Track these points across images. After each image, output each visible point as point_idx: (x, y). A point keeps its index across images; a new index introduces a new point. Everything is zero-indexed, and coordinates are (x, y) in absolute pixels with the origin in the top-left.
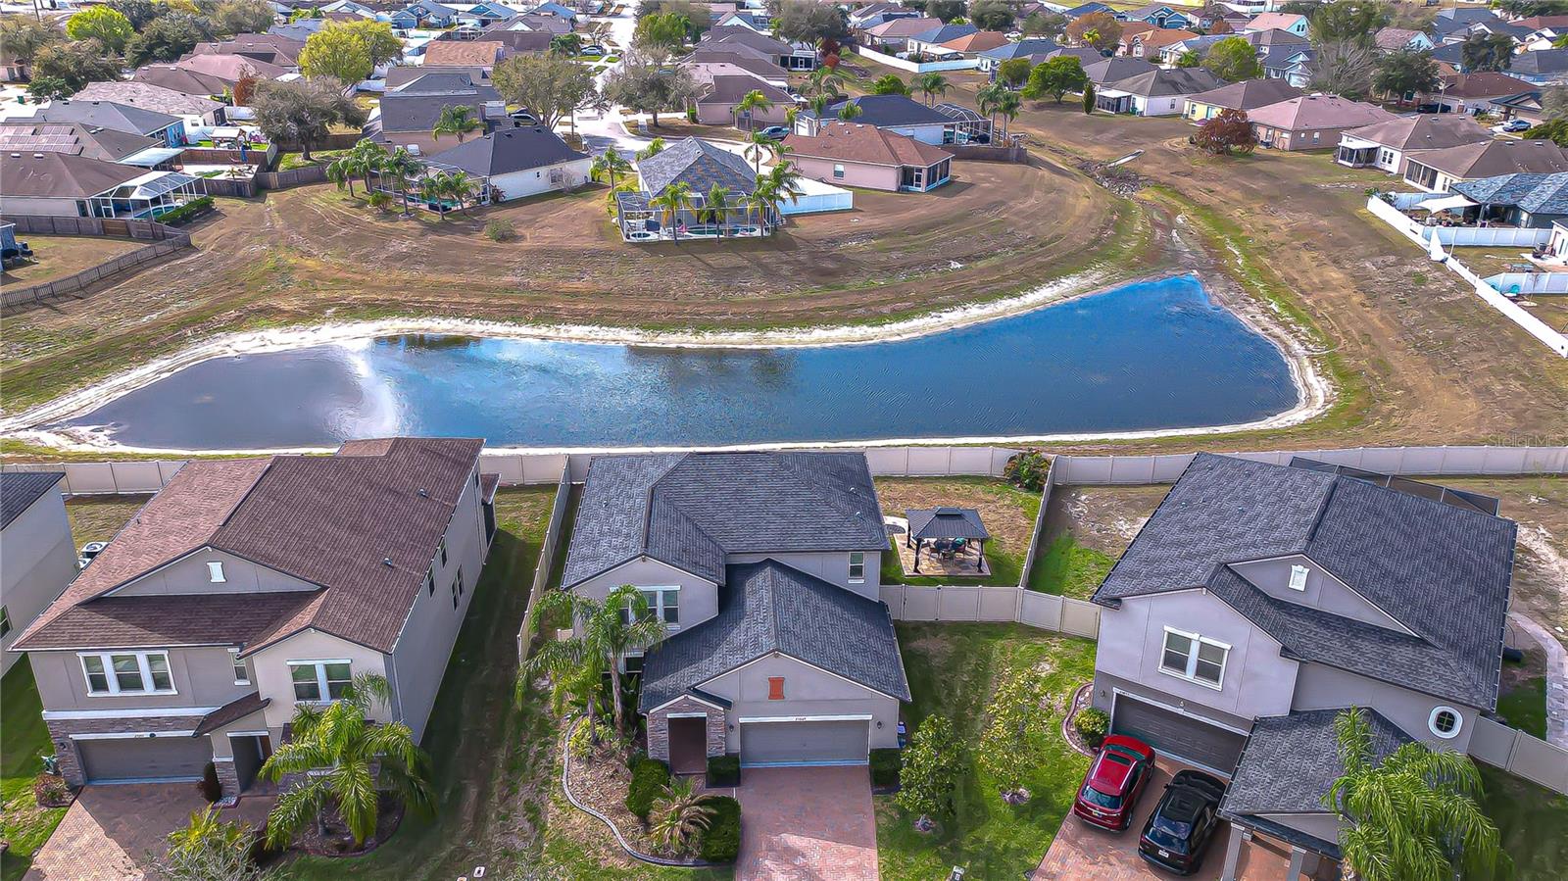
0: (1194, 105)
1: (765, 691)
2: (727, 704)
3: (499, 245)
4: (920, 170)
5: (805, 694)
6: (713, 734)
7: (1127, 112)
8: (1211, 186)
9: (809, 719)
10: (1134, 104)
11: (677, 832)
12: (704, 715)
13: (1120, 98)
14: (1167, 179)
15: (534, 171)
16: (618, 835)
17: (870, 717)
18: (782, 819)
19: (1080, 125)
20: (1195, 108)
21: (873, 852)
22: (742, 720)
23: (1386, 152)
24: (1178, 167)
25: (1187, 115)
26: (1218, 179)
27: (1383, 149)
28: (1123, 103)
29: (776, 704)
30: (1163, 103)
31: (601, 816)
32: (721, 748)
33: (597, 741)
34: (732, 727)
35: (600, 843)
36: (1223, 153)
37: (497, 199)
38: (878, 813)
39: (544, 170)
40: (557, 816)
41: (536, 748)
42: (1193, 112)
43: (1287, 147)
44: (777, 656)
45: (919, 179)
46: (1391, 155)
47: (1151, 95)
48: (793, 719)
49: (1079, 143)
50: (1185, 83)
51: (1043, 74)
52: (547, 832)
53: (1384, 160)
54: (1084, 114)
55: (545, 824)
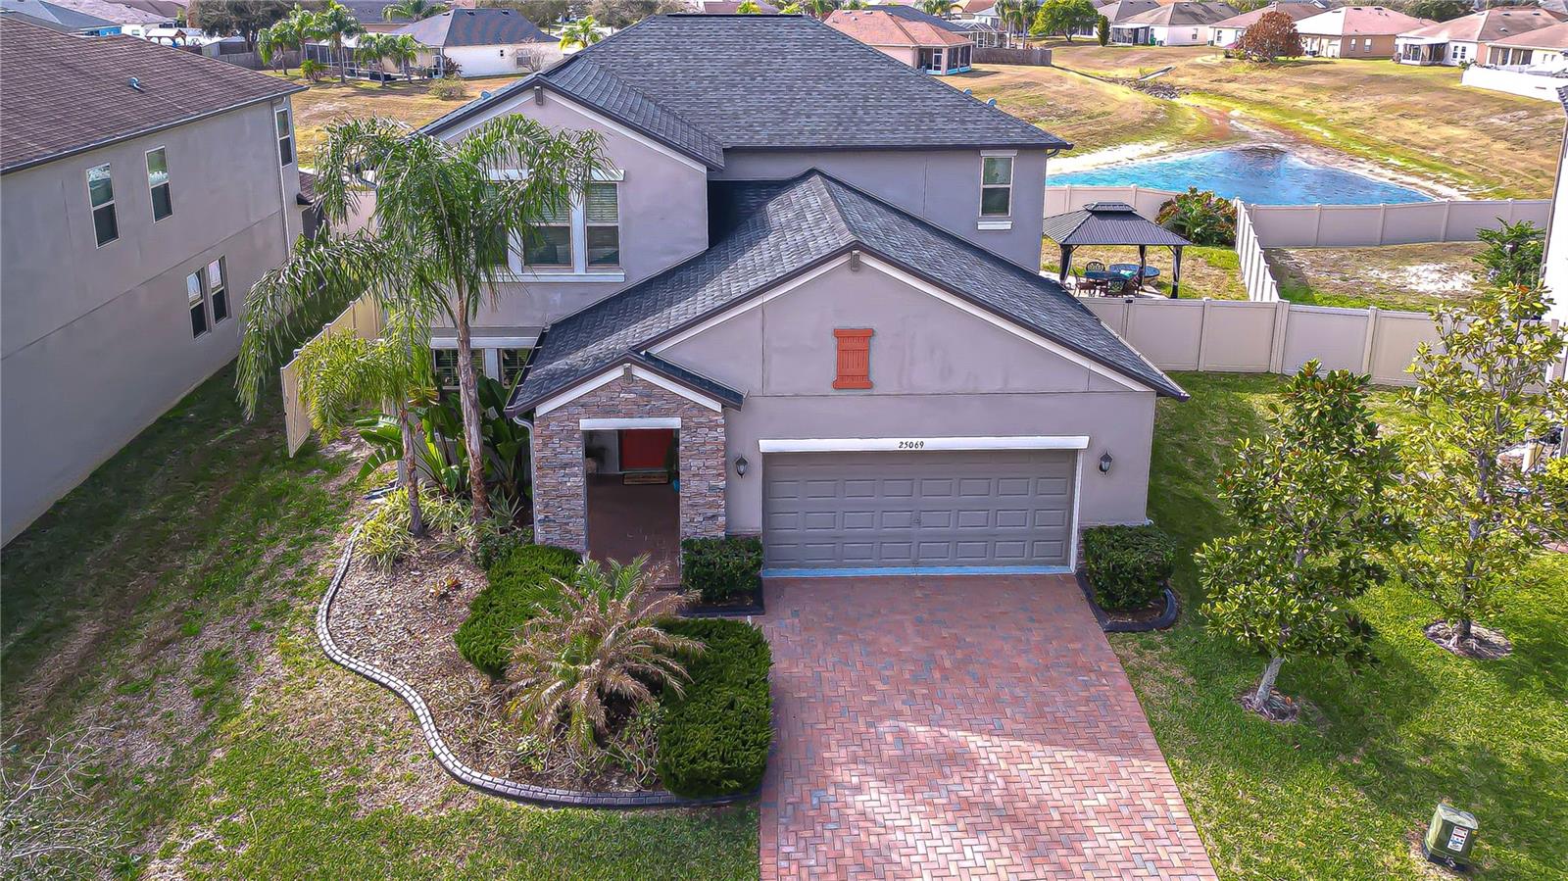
0: (1219, 32)
1: (825, 365)
2: (732, 399)
3: (444, 103)
4: (939, 51)
5: (925, 379)
6: (697, 477)
7: (1146, 44)
8: (1262, 86)
9: (932, 443)
10: (1152, 35)
11: (582, 692)
12: (674, 423)
13: (1137, 29)
14: (1206, 86)
15: (498, 48)
16: (428, 726)
17: (1081, 442)
18: (880, 686)
19: (1099, 55)
20: (1221, 35)
21: (1157, 770)
22: (767, 445)
23: (1456, 47)
24: (1215, 77)
25: (1213, 42)
26: (1267, 81)
27: (1452, 45)
28: (1141, 35)
29: (852, 402)
30: (1186, 32)
31: (395, 682)
32: (714, 517)
33: (422, 529)
34: (742, 461)
35: (371, 747)
36: (1268, 60)
37: (451, 69)
38: (1135, 675)
39: (508, 49)
40: (278, 684)
41: (282, 547)
42: (1219, 38)
43: (1337, 54)
44: (855, 266)
45: (938, 60)
46: (1464, 50)
47: (1171, 24)
48: (891, 444)
49: (1100, 68)
50: (1205, 14)
51: (1053, 9)
52: (235, 721)
53: (1455, 56)
54: (1101, 46)
55: (238, 700)
